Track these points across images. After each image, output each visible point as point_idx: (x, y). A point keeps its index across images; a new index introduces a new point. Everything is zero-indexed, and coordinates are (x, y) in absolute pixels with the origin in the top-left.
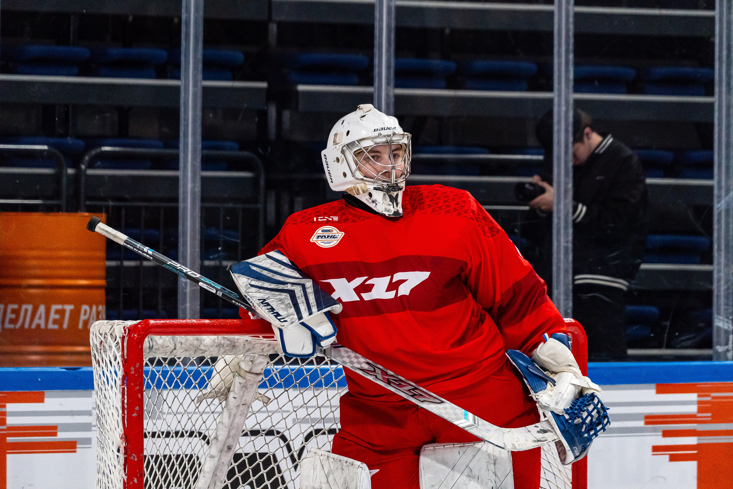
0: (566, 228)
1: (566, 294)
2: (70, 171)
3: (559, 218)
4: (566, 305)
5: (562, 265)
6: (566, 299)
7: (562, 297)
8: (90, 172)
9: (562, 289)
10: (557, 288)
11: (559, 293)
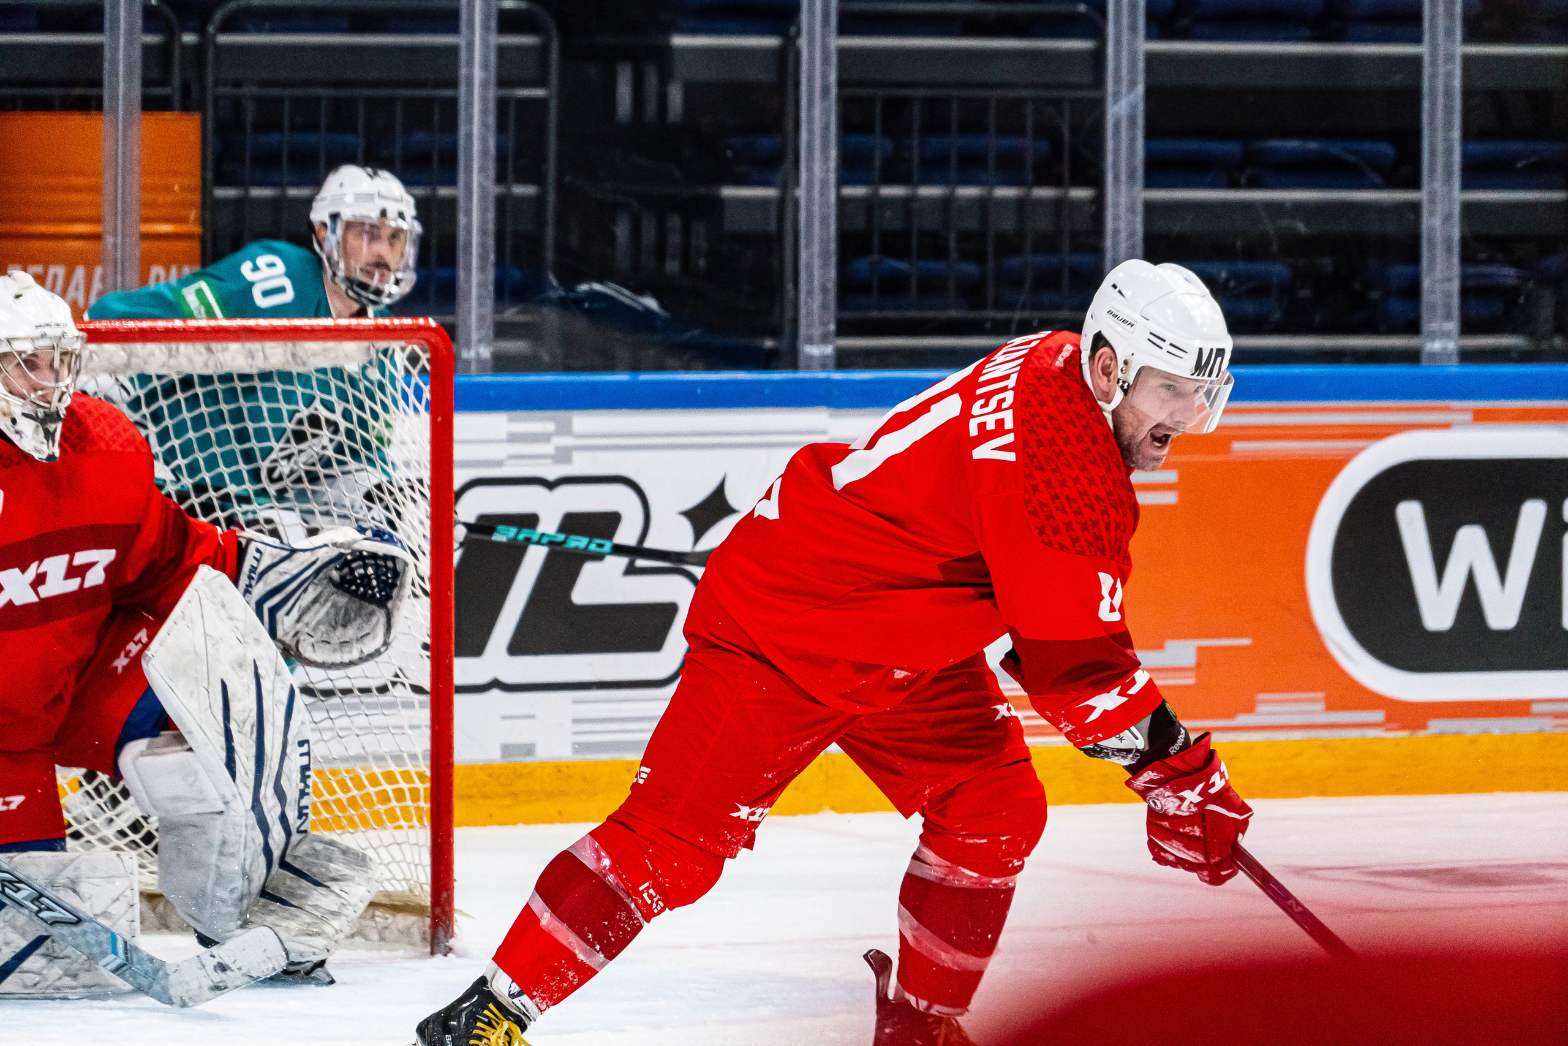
0: (825, 148)
1: (824, 256)
2: (189, 38)
3: (811, 132)
4: (824, 275)
5: (816, 209)
6: (825, 265)
7: (817, 263)
8: (223, 39)
9: (816, 248)
10: (808, 246)
11: (811, 257)
